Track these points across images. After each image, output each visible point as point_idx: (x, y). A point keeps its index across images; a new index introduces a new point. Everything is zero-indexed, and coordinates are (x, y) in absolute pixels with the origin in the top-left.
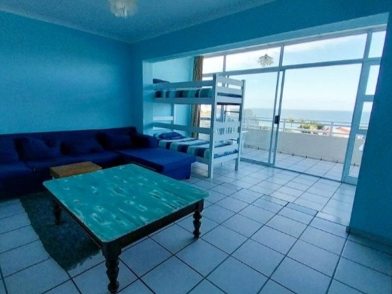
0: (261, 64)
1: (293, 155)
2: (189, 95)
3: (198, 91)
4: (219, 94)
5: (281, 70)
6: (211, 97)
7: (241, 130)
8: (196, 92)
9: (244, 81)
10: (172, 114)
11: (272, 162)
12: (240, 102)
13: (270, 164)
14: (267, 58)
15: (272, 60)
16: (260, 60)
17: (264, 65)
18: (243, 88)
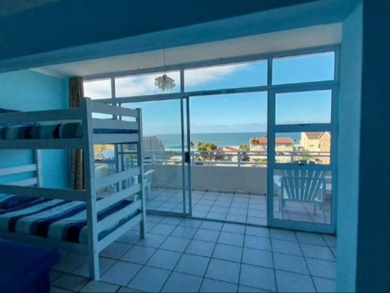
0: (160, 87)
1: (207, 191)
2: (42, 133)
3: (58, 126)
4: (96, 131)
5: (184, 98)
6: (82, 137)
7: (143, 178)
8: (54, 129)
9: (138, 110)
10: (34, 161)
11: (187, 212)
12: (137, 140)
13: (187, 215)
14: (166, 79)
15: (174, 83)
16: (157, 82)
17: (164, 89)
18: (139, 120)
